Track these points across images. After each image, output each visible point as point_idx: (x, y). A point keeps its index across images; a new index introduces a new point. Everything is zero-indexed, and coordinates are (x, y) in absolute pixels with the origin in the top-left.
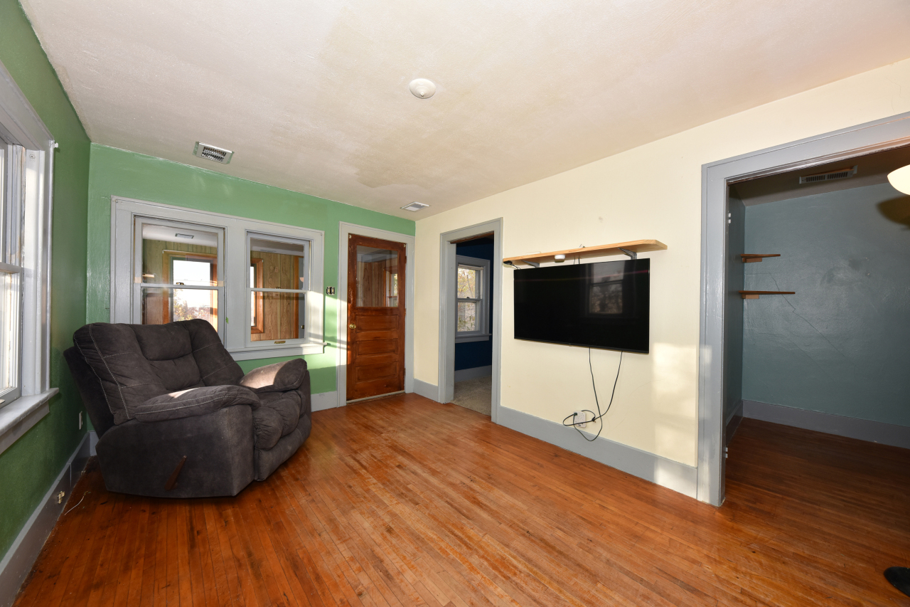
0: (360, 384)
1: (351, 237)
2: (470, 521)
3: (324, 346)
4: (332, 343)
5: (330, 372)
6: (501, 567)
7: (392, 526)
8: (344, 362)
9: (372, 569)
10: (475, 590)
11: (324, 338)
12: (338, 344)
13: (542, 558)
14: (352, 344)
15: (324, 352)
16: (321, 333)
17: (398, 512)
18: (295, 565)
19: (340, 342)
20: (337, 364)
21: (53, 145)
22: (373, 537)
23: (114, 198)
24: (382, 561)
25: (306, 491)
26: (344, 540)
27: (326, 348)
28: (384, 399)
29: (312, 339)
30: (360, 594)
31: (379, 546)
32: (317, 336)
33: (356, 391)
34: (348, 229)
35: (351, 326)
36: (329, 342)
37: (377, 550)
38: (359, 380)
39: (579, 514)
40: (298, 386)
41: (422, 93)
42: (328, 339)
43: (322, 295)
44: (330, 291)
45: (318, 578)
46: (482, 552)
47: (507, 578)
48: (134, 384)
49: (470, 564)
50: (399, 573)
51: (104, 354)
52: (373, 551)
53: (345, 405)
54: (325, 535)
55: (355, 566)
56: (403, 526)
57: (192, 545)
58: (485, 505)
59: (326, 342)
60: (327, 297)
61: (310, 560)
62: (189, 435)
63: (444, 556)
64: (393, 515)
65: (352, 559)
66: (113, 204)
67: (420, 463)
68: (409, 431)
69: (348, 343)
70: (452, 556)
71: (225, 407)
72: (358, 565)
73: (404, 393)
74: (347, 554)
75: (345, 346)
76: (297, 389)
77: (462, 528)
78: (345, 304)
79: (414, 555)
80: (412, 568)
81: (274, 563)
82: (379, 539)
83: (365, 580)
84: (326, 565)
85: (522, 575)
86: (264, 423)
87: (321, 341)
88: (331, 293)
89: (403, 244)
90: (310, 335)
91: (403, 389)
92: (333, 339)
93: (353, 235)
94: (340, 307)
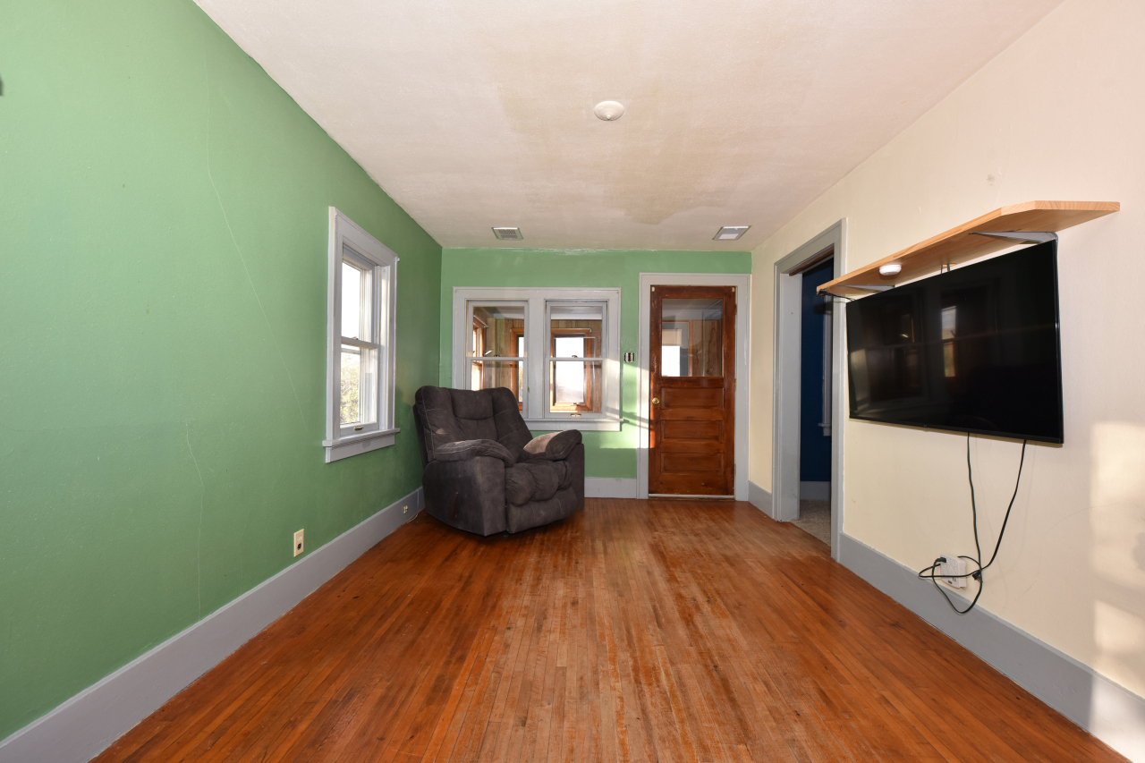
0: (667, 476)
1: (653, 289)
2: (658, 629)
3: (621, 423)
4: (631, 420)
5: (629, 455)
6: (643, 674)
7: (580, 601)
8: (645, 445)
9: (533, 620)
10: (595, 672)
11: (621, 413)
12: (637, 422)
13: (698, 692)
14: (656, 424)
15: (621, 430)
16: (618, 408)
17: (596, 595)
18: (488, 594)
19: (640, 419)
20: (635, 446)
21: (397, 260)
22: (556, 601)
23: (455, 288)
24: (545, 618)
25: (541, 553)
26: (533, 593)
27: (624, 425)
28: (695, 501)
29: (608, 414)
30: (509, 628)
31: (554, 608)
32: (613, 411)
33: (661, 483)
34: (649, 280)
35: (654, 400)
36: (626, 419)
37: (551, 611)
38: (666, 470)
39: (823, 688)
40: (564, 457)
41: (609, 116)
42: (625, 418)
43: (618, 363)
44: (628, 358)
45: (494, 607)
46: (638, 654)
47: (637, 681)
48: (440, 432)
49: (616, 656)
50: (550, 631)
51: (427, 408)
52: (546, 610)
53: (647, 498)
54: (524, 587)
55: (523, 611)
56: (588, 605)
57: (447, 559)
58: (695, 626)
59: (622, 420)
60: (625, 366)
61: (499, 595)
62: (460, 476)
63: (598, 640)
64: (590, 596)
65: (526, 607)
66: (454, 293)
67: (667, 567)
68: (692, 538)
69: (650, 422)
70: (606, 642)
71: (479, 455)
72: (526, 613)
73: (734, 499)
74: (526, 603)
75: (647, 425)
76: (564, 460)
77: (642, 630)
78: (646, 373)
79: (574, 627)
80: (563, 633)
81: (478, 587)
82: (559, 604)
83: (520, 623)
84: (506, 603)
85: (657, 689)
86: (513, 479)
87: (617, 417)
88: (629, 360)
89: (730, 288)
90: (607, 409)
91: (732, 493)
92: (632, 416)
93: (656, 287)
94: (640, 377)
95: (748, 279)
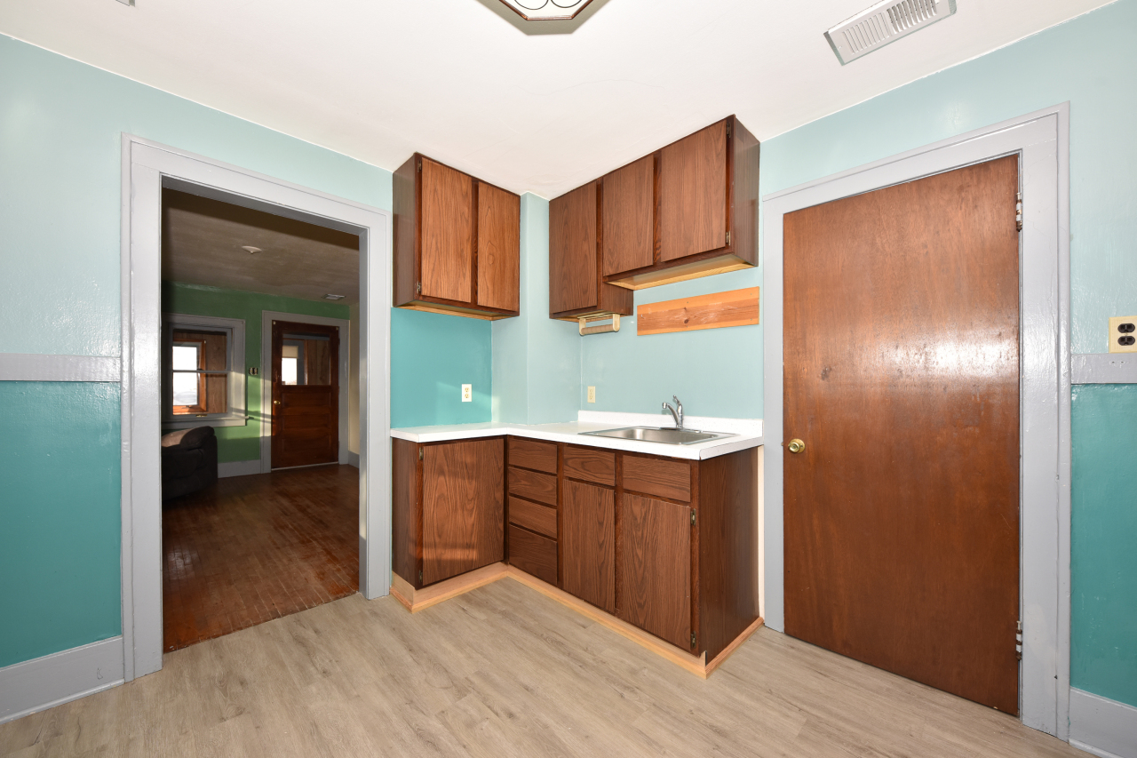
0: (286, 455)
1: (274, 323)
3: (246, 420)
4: (255, 417)
5: (254, 442)
8: (268, 434)
11: (247, 412)
12: (261, 418)
14: (276, 418)
15: (246, 425)
16: (243, 408)
19: (264, 415)
20: (261, 436)
27: (249, 421)
29: (233, 413)
32: (239, 411)
33: (283, 459)
34: (271, 316)
35: (276, 402)
36: (251, 416)
43: (244, 375)
44: (252, 371)
53: (270, 472)
59: (248, 417)
60: (249, 377)
69: (272, 417)
73: (338, 464)
75: (270, 420)
78: (269, 383)
87: (243, 415)
88: (254, 373)
89: (335, 327)
90: (232, 410)
91: (337, 460)
92: (257, 414)
93: (277, 322)
94: (264, 385)
95: (347, 323)
